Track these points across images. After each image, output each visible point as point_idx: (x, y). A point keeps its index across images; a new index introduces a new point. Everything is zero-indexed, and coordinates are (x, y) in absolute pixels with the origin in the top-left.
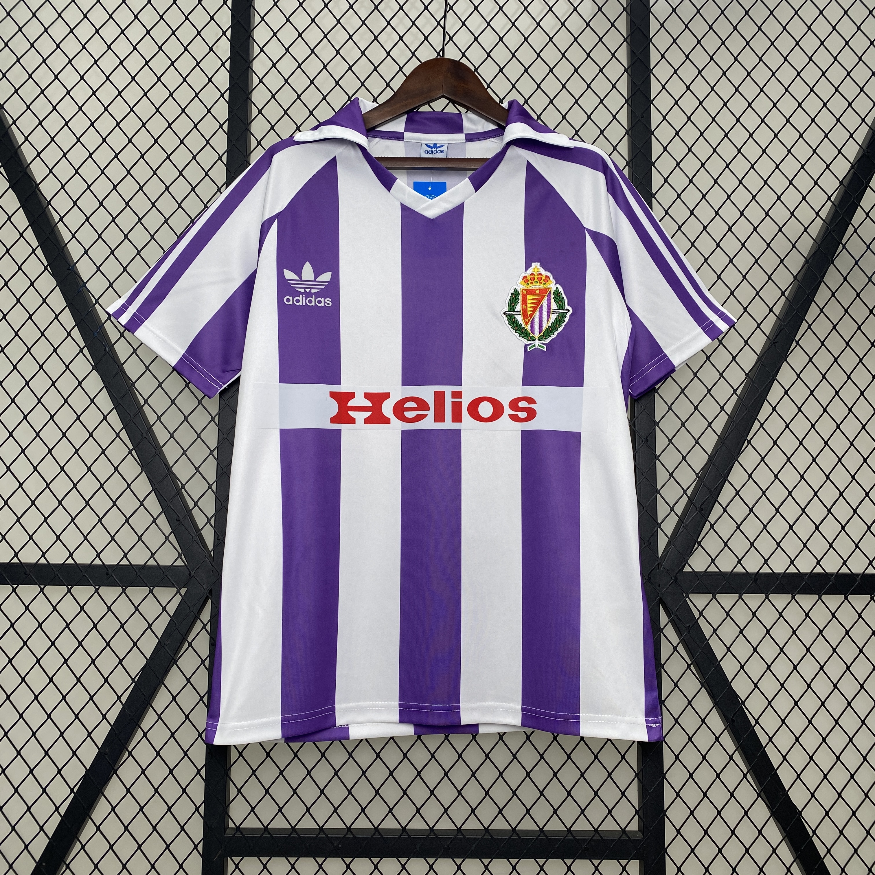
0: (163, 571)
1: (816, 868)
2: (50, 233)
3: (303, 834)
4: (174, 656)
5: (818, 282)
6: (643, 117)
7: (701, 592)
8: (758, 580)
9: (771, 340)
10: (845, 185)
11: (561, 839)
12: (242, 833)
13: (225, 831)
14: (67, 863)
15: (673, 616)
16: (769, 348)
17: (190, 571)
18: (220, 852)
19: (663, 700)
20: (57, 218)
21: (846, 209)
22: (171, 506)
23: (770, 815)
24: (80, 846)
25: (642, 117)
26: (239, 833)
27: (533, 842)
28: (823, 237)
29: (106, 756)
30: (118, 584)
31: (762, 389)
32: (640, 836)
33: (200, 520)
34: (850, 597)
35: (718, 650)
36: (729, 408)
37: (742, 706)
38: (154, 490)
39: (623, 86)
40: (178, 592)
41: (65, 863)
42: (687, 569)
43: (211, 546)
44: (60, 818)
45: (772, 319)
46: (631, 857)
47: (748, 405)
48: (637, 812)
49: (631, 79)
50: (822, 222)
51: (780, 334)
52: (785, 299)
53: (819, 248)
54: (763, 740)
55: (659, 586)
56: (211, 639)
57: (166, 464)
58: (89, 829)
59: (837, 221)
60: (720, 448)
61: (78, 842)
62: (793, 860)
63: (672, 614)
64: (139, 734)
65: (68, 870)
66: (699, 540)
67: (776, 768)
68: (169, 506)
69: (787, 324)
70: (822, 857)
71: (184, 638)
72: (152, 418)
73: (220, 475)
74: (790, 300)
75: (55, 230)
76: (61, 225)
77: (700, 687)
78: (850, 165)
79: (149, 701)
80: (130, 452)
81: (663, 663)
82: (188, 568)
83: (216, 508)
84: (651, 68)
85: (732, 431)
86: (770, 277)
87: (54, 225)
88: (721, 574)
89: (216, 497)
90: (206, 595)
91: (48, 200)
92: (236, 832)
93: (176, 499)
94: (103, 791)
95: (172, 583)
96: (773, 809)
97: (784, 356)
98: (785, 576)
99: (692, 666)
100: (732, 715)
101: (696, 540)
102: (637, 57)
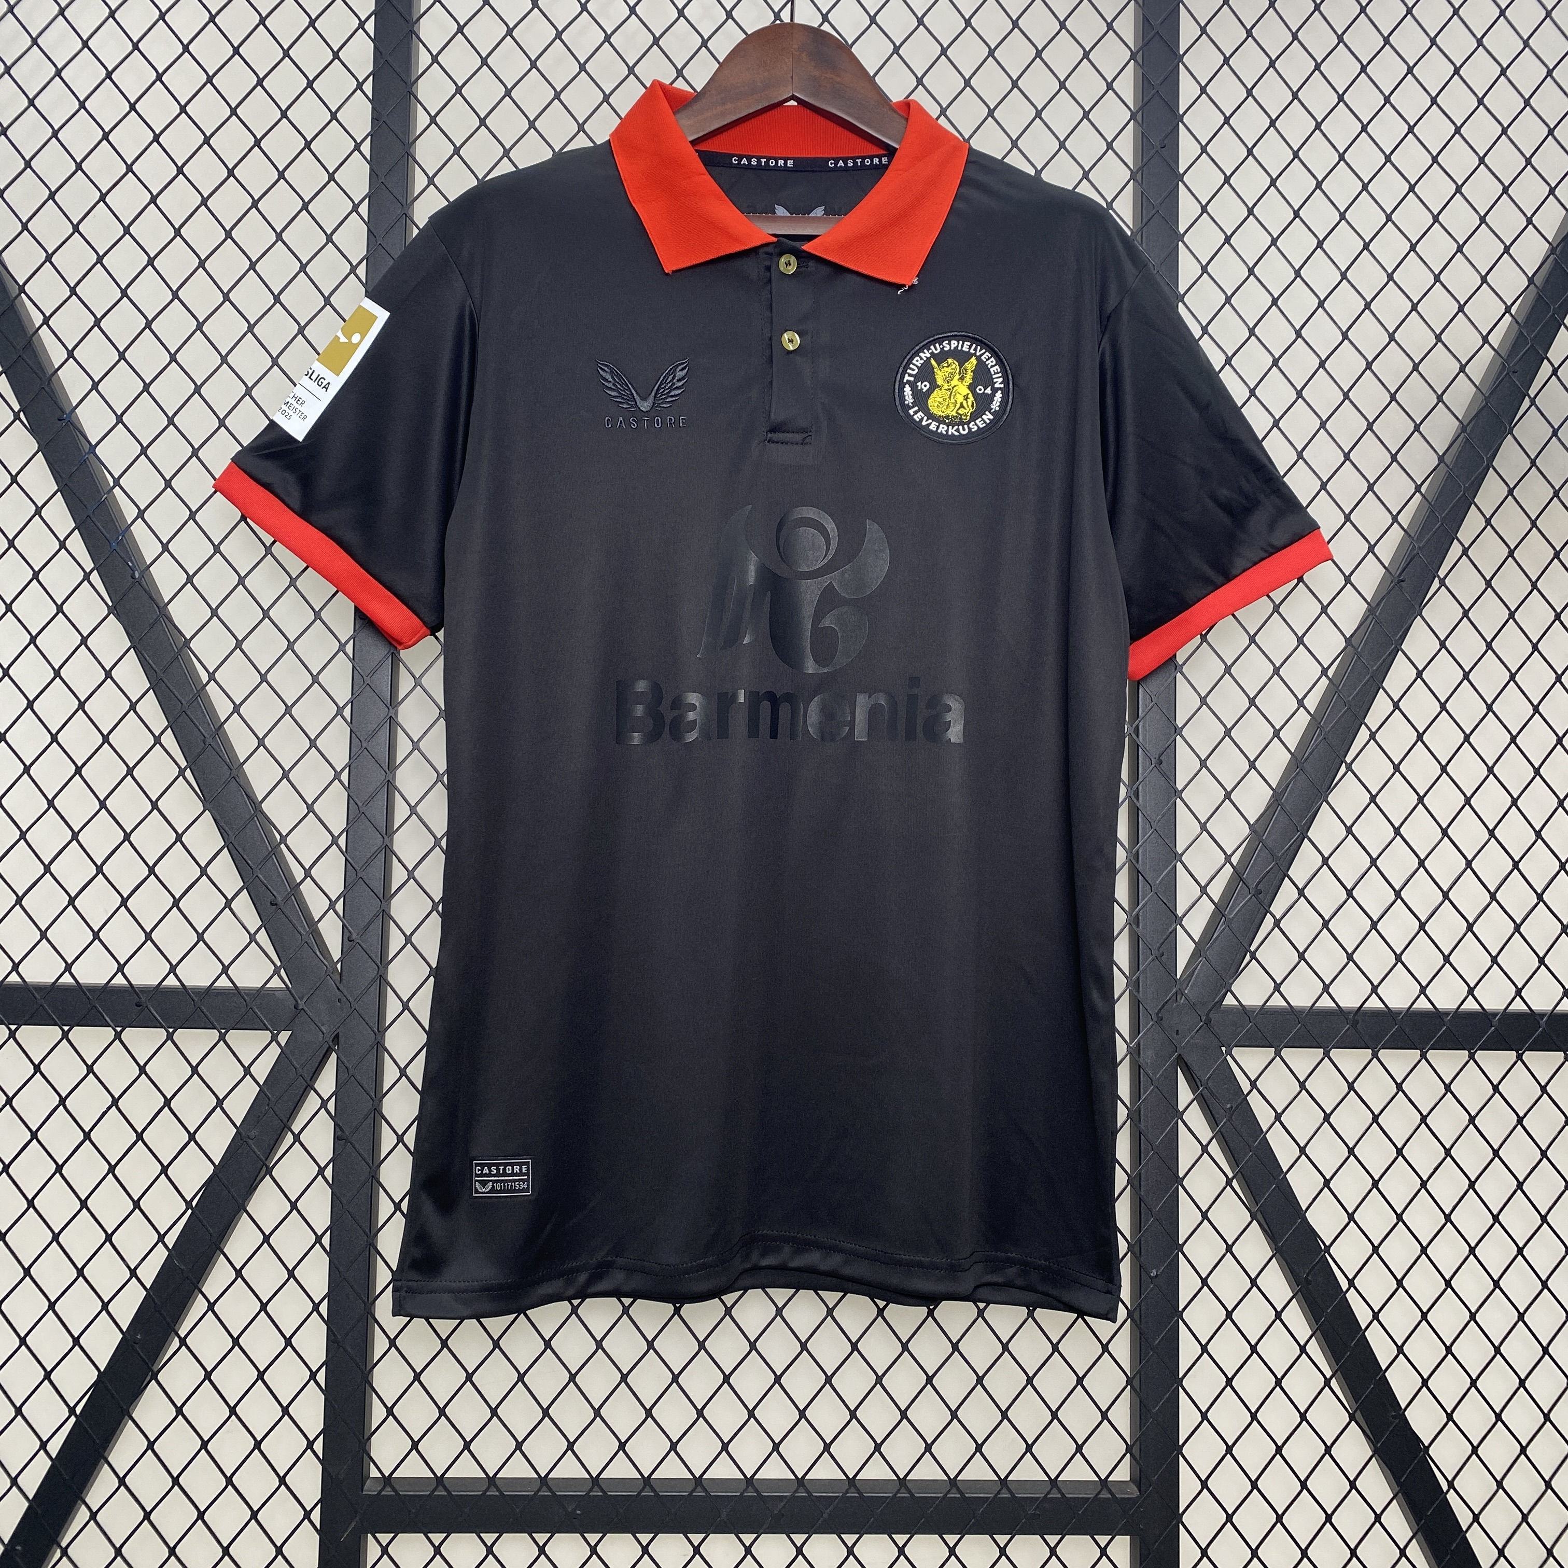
0: (245, 1000)
1: (1452, 1548)
2: (23, 349)
3: (509, 1489)
4: (266, 1159)
5: (1484, 468)
6: (1164, 147)
7: (1255, 1044)
8: (1359, 1024)
9: (1393, 576)
10: (1538, 285)
11: (989, 1497)
12: (394, 1489)
13: (363, 1485)
14: (64, 1544)
15: (1201, 1090)
16: (1391, 590)
17: (295, 1000)
18: (353, 1524)
19: (1180, 1242)
20: (38, 319)
21: (1538, 333)
22: (260, 876)
23: (1371, 1453)
24: (88, 1515)
25: (1162, 148)
26: (389, 1489)
27: (937, 1502)
28: (1495, 383)
29: (135, 1346)
30: (160, 1023)
31: (1374, 668)
32: (1133, 1492)
33: (316, 904)
34: (1528, 1056)
35: (1284, 1153)
36: (1312, 703)
37: (1324, 1254)
38: (229, 845)
39: (1126, 86)
40: (274, 1038)
41: (60, 1546)
42: (1229, 1000)
43: (336, 954)
44: (50, 1463)
45: (1396, 534)
46: (1117, 1529)
47: (1349, 697)
48: (1129, 1449)
49: (1143, 73)
50: (1493, 353)
51: (1411, 563)
52: (1421, 497)
53: (1486, 403)
54: (1363, 1315)
55: (1177, 1033)
56: (337, 1128)
57: (250, 795)
58: (104, 1483)
59: (1522, 354)
60: (1295, 777)
61: (83, 1507)
62: (1411, 1534)
63: (1199, 1085)
64: (199, 1305)
65: (65, 1558)
67: (1384, 1368)
68: (257, 876)
69: (1424, 546)
70: (1464, 1529)
71: (285, 1126)
72: (223, 708)
73: (354, 818)
74: (1430, 501)
75: (33, 342)
76: (44, 332)
77: (1249, 1219)
78: (1548, 245)
79: (218, 1243)
80: (182, 773)
81: (1181, 1175)
82: (292, 994)
83: (347, 881)
84: (1181, 53)
85: (1317, 746)
86: (1394, 458)
87: (31, 333)
88: (1291, 1012)
89: (346, 859)
90: (327, 1046)
91: (21, 284)
92: (384, 1487)
93: (270, 861)
94: (131, 1411)
95: (262, 1021)
96: (1378, 1442)
97: (1417, 607)
98: (1411, 1015)
99: (1235, 1180)
100: (1307, 1271)
101: (1247, 947)
102: (1155, 31)
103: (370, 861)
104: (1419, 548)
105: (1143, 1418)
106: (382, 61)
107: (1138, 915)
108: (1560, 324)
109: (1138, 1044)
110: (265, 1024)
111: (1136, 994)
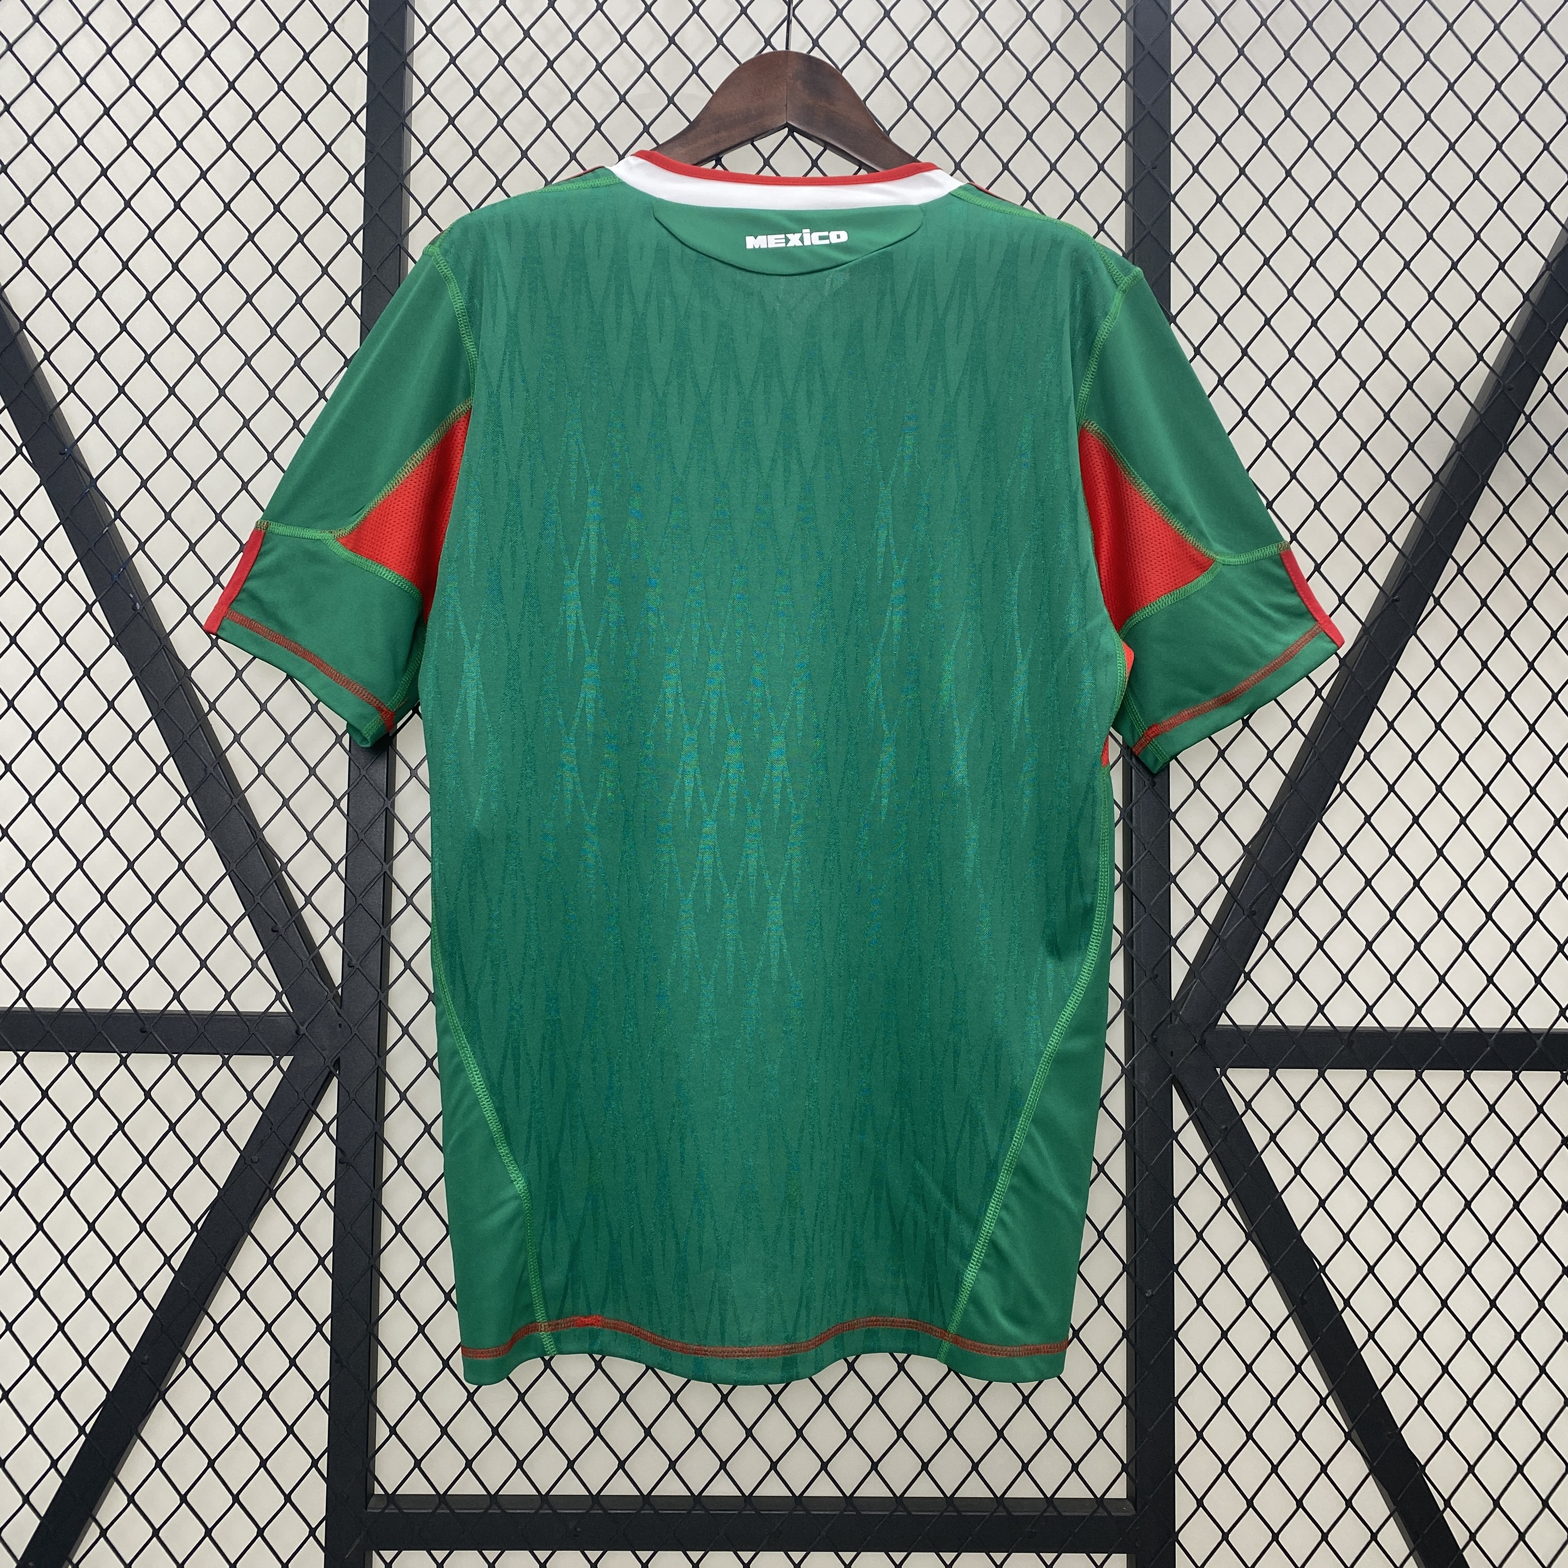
0: (248, 1026)
2: (25, 383)
4: (270, 1183)
5: (1479, 486)
7: (1250, 1065)
8: (1355, 1044)
9: (1387, 596)
10: (1534, 302)
11: (986, 1516)
12: (398, 1507)
13: (367, 1503)
14: (75, 1561)
15: (1196, 1110)
16: (1385, 610)
17: (295, 1022)
18: (357, 1542)
19: (1175, 1263)
20: (39, 354)
21: (1534, 348)
22: (262, 903)
23: (1368, 1471)
24: (98, 1531)
26: (393, 1507)
27: (933, 1521)
28: (1490, 399)
29: (143, 1366)
30: (164, 1049)
31: (1368, 689)
32: (1129, 1511)
33: (318, 930)
34: (1524, 1076)
35: (1279, 1172)
36: (1306, 723)
37: (1320, 1274)
38: (228, 873)
39: (1118, 107)
40: (277, 1063)
41: (71, 1563)
42: (1224, 1021)
43: (337, 980)
44: (61, 1481)
45: (1391, 554)
46: (1114, 1548)
47: (1343, 717)
48: (1124, 1468)
49: (1134, 94)
50: (1488, 370)
51: (1405, 583)
52: (1415, 517)
53: (1481, 421)
54: (1358, 1335)
55: (1172, 1055)
56: (339, 1151)
57: (253, 825)
58: (114, 1500)
59: (1517, 370)
60: (1287, 798)
61: (94, 1524)
62: (1408, 1552)
63: (1194, 1106)
64: (206, 1326)
66: (1247, 970)
67: (1380, 1388)
68: (258, 903)
69: (1418, 565)
70: (1461, 1547)
71: (288, 1150)
72: (224, 737)
73: (354, 845)
74: (1424, 519)
75: (35, 377)
77: (1244, 1239)
78: (1544, 261)
79: (223, 1265)
80: (184, 802)
81: (1176, 1196)
82: (292, 1018)
83: (347, 907)
84: (1173, 72)
85: (1311, 766)
86: (1388, 477)
87: (33, 367)
88: (1285, 1032)
89: (346, 886)
90: (328, 1070)
91: (22, 320)
92: (388, 1505)
93: (270, 890)
94: (139, 1431)
95: (265, 1047)
96: (1374, 1462)
97: (1412, 627)
98: (1405, 1035)
99: (1230, 1201)
100: (1303, 1290)
101: (1242, 969)
102: (1146, 51)
103: (369, 887)
104: (1414, 567)
105: (1138, 1436)
106: (376, 94)
107: (1132, 937)
108: (1555, 339)
109: (1133, 1065)
110: (266, 1049)
111: (1130, 1016)
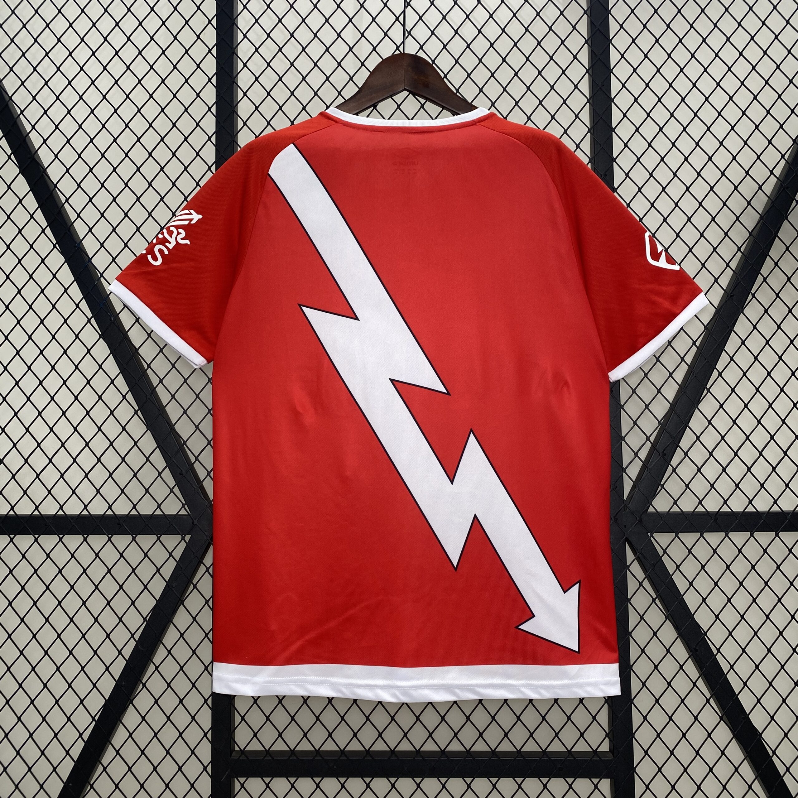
0: (169, 521)
1: (776, 785)
2: (57, 214)
3: (302, 756)
4: (181, 597)
5: (773, 237)
6: (604, 86)
7: (665, 531)
8: (719, 519)
9: (728, 294)
11: (537, 759)
12: (246, 756)
13: (231, 754)
15: (638, 554)
16: (727, 301)
17: (192, 518)
18: (227, 773)
19: (630, 631)
22: (174, 461)
23: (732, 736)
24: (102, 768)
25: (602, 86)
26: (244, 756)
27: (511, 762)
28: (778, 193)
29: (122, 688)
30: (129, 533)
31: (720, 340)
32: (610, 757)
33: (202, 474)
35: (681, 584)
36: (689, 359)
37: (704, 636)
38: (159, 446)
39: (584, 57)
40: (183, 539)
41: (90, 784)
42: (651, 509)
44: (84, 744)
45: (729, 273)
46: (603, 775)
47: (707, 355)
48: (607, 735)
49: (591, 50)
50: (776, 179)
51: (737, 286)
52: (741, 254)
53: (773, 205)
54: (725, 667)
55: (625, 527)
57: (169, 423)
58: (110, 753)
59: (791, 178)
60: (681, 396)
61: (100, 765)
62: (754, 777)
63: (637, 552)
64: (152, 668)
65: (92, 789)
66: (662, 483)
67: (737, 693)
69: (743, 278)
70: (782, 775)
72: (155, 381)
74: (746, 255)
75: (61, 211)
77: (665, 619)
79: (159, 638)
80: (136, 412)
81: (629, 597)
84: (611, 38)
85: (691, 381)
86: (726, 234)
88: (683, 514)
90: (208, 542)
91: (55, 184)
92: (241, 755)
93: (178, 454)
94: (121, 719)
95: (177, 530)
96: (735, 732)
97: (741, 309)
98: (744, 514)
99: (657, 599)
100: (696, 645)
101: (659, 483)
102: (597, 28)
104: (741, 279)
105: (614, 719)
106: (220, 68)
110: (178, 532)
